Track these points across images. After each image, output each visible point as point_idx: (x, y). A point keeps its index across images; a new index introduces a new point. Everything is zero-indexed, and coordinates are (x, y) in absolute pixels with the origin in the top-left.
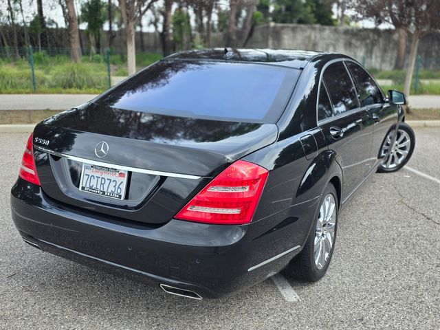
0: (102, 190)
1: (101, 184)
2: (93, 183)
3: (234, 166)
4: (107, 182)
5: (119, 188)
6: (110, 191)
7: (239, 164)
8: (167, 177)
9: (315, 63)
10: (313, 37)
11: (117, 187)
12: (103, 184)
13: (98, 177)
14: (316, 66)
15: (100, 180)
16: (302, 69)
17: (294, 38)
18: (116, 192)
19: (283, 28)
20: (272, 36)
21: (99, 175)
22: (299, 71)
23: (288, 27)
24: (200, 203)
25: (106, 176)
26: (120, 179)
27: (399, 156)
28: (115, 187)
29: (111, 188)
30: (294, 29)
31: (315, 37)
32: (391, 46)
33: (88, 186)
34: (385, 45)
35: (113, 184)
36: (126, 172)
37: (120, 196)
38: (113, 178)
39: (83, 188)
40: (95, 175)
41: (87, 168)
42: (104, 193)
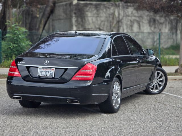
2: (43, 73)
3: (87, 65)
4: (48, 72)
5: (52, 73)
6: (49, 75)
7: (89, 64)
8: (68, 68)
9: (110, 36)
10: (116, 14)
13: (44, 71)
14: (111, 37)
15: (45, 72)
16: (105, 38)
17: (98, 15)
18: (51, 75)
19: (86, 5)
20: (75, 13)
22: (104, 39)
23: (91, 4)
24: (78, 75)
25: (47, 70)
26: (52, 71)
27: (160, 85)
29: (49, 74)
30: (97, 7)
31: (119, 14)
33: (41, 74)
35: (50, 73)
36: (54, 69)
37: (53, 76)
38: (50, 71)
39: (39, 75)
40: (43, 71)
41: (40, 69)
42: (47, 76)
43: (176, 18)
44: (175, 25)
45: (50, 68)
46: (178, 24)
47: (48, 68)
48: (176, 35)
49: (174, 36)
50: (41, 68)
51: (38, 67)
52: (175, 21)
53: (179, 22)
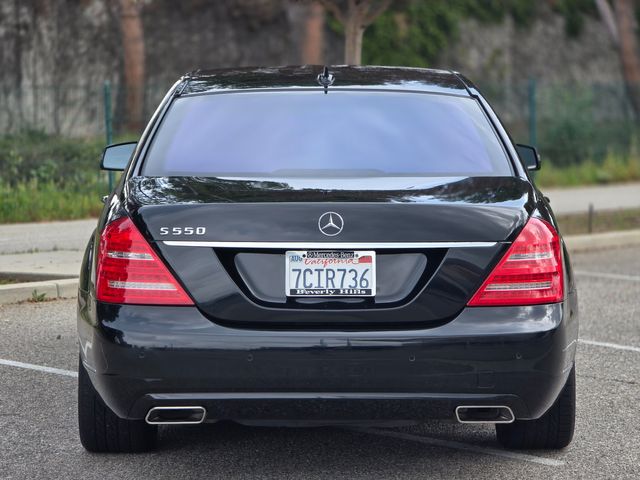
0: (330, 287)
1: (328, 279)
2: (312, 280)
4: (339, 274)
5: (362, 279)
6: (346, 286)
8: (446, 250)
11: (358, 279)
12: (332, 279)
13: (319, 271)
15: (323, 274)
18: (359, 287)
21: (320, 266)
25: (335, 265)
26: (361, 268)
28: (354, 279)
29: (349, 282)
32: (83, 45)
33: (301, 286)
34: (62, 45)
35: (349, 277)
36: (373, 254)
37: (369, 291)
38: (348, 266)
39: (293, 291)
40: (313, 267)
41: (294, 259)
42: (338, 291)
43: (15, 30)
44: (13, 58)
45: (350, 252)
46: (24, 55)
47: (338, 251)
48: (19, 96)
49: (11, 98)
50: (300, 253)
51: (282, 251)
52: (12, 43)
53: (24, 46)
